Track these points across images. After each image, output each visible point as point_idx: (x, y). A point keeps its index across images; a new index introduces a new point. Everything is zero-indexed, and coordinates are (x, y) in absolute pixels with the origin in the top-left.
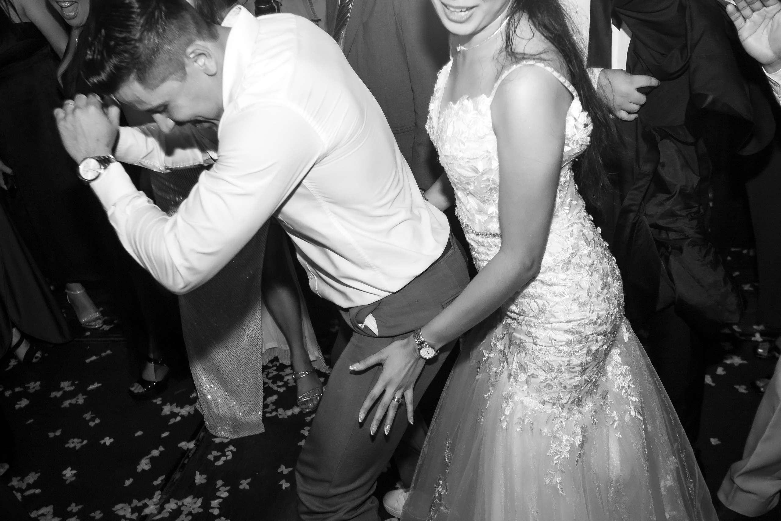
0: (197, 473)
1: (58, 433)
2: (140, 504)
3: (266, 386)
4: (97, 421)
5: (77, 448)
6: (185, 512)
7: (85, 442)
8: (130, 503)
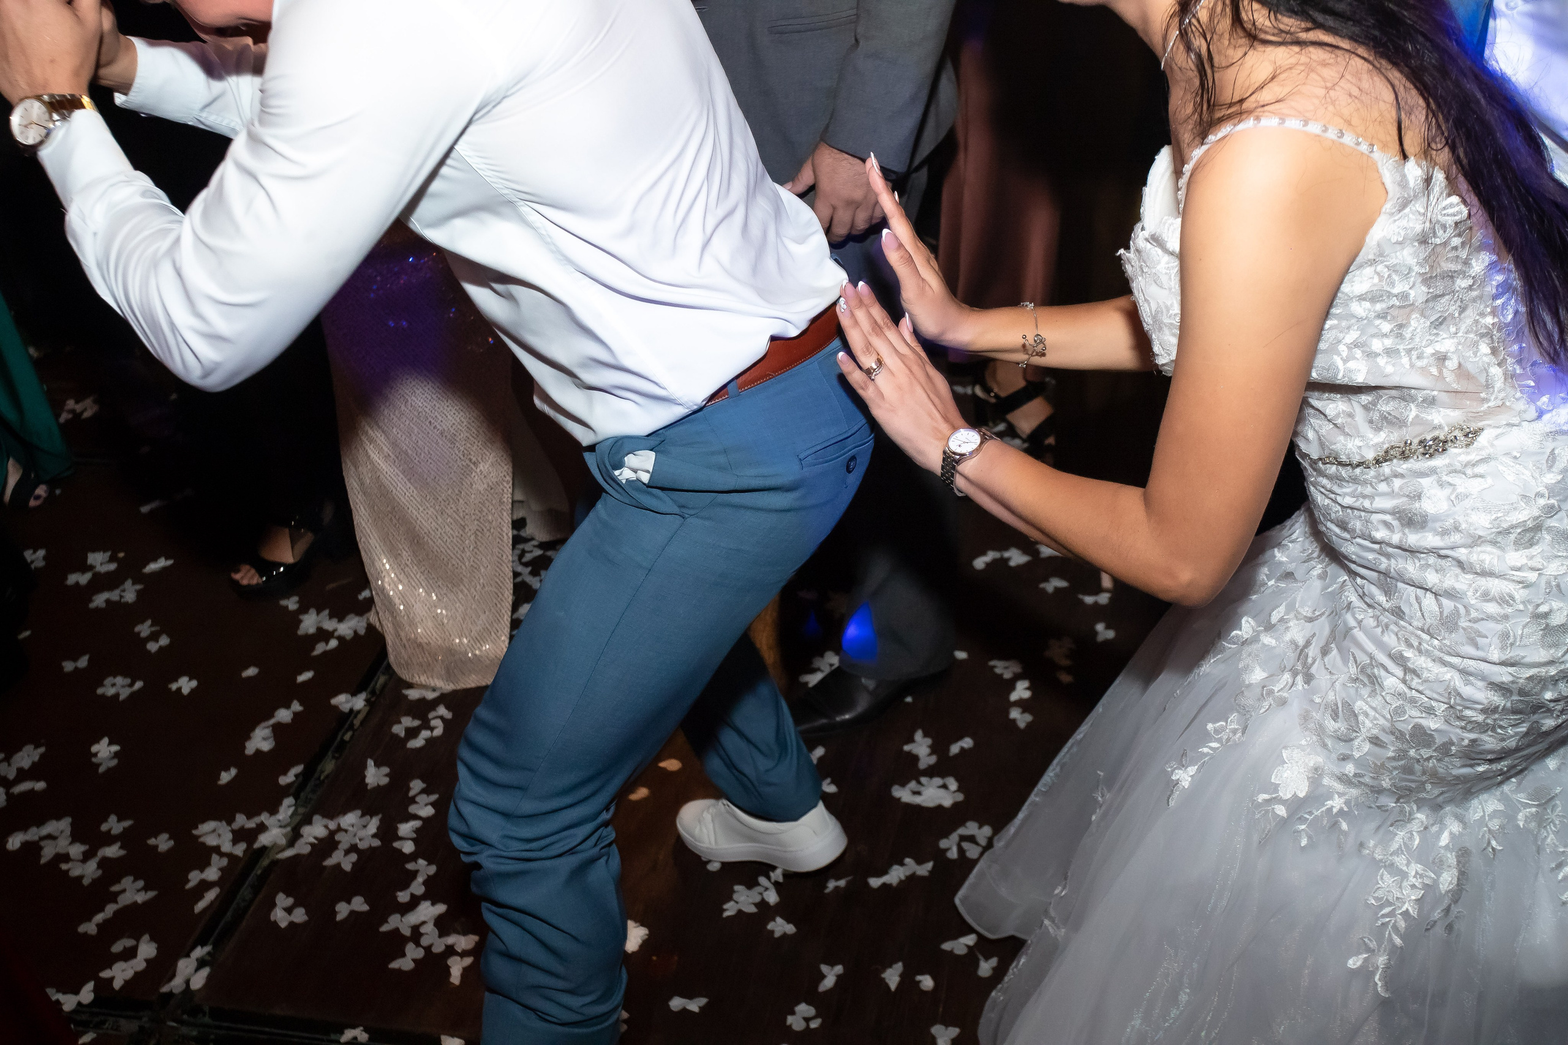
0: (370, 763)
1: (83, 662)
2: (251, 824)
3: (519, 579)
4: (164, 641)
5: (122, 698)
6: (344, 846)
7: (139, 685)
8: (230, 821)
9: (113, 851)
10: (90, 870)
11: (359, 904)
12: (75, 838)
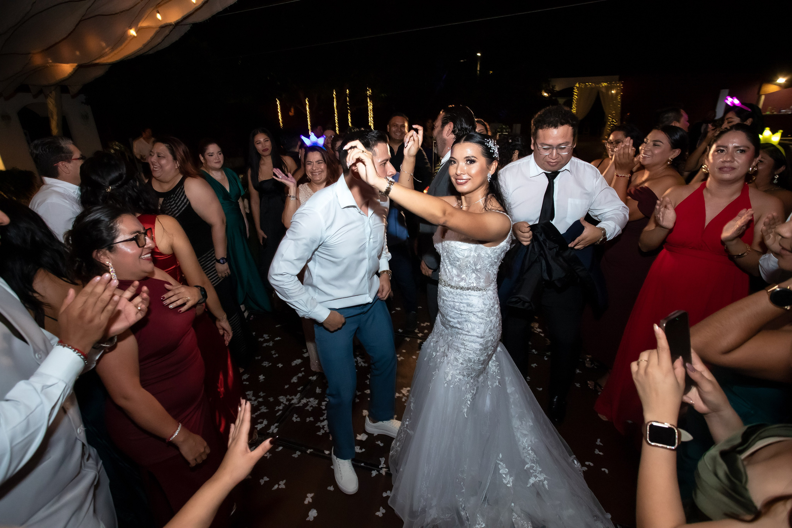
0: (318, 388)
1: (259, 358)
2: (290, 398)
4: (277, 355)
5: (267, 366)
6: (310, 405)
7: (270, 364)
8: (286, 396)
9: (260, 400)
11: (312, 419)
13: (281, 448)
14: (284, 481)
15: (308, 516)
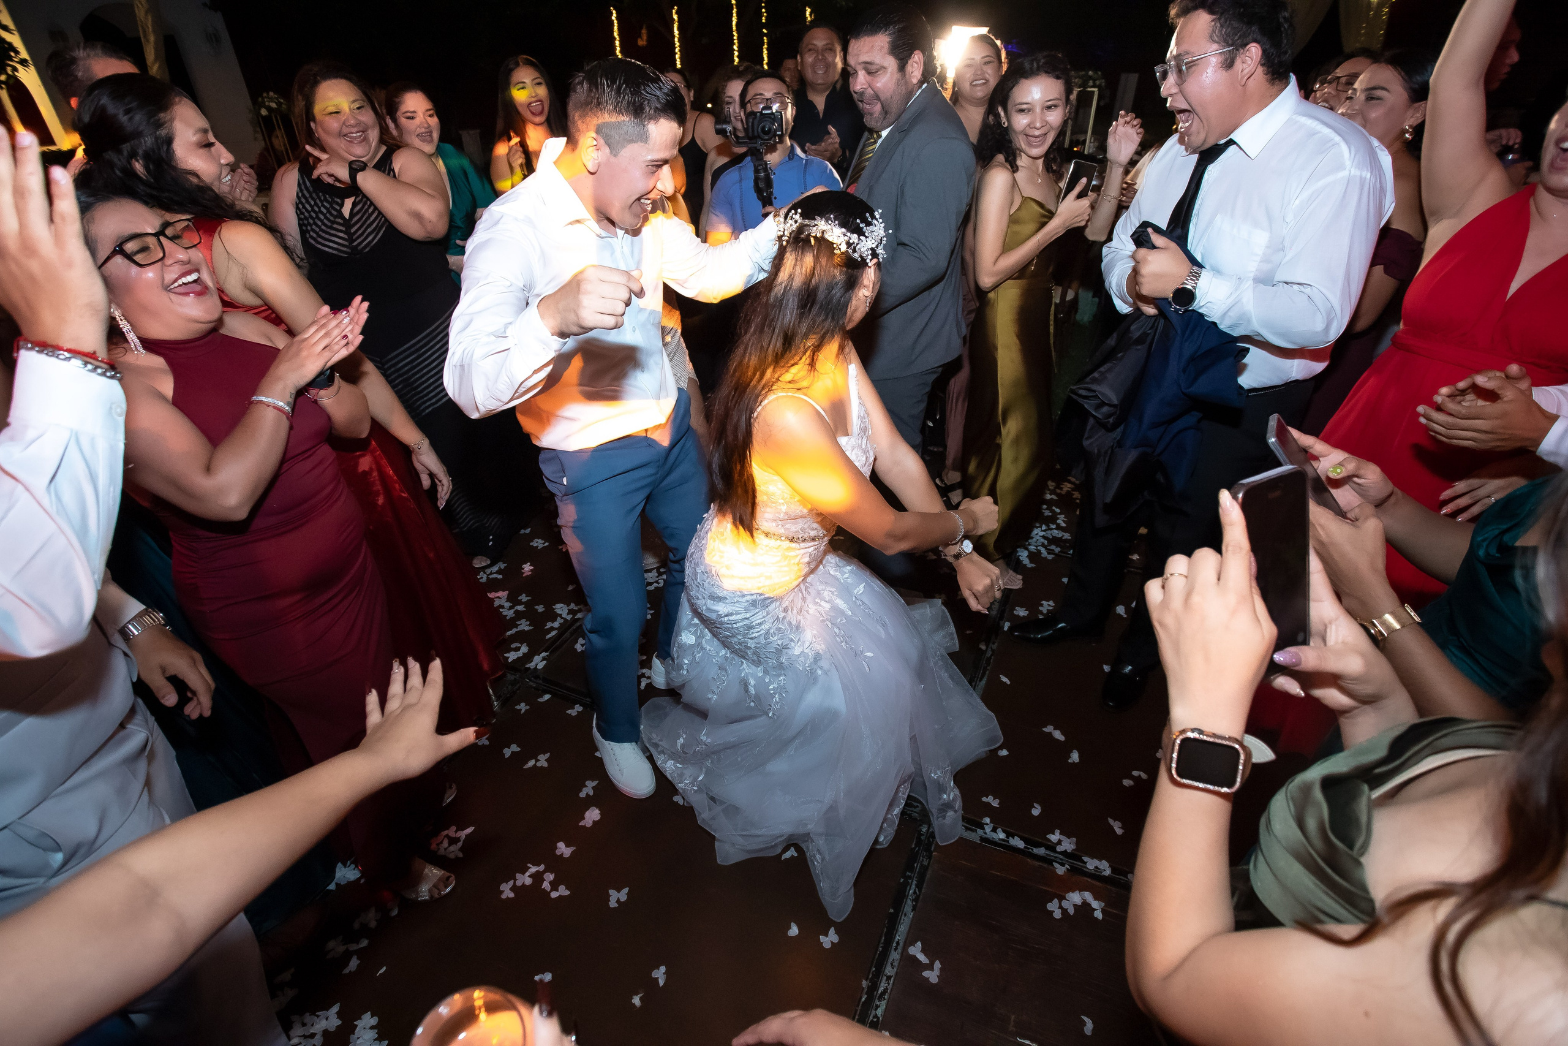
9: (521, 608)
10: (510, 614)
12: (508, 600)
13: (547, 697)
14: (548, 755)
15: (583, 818)
